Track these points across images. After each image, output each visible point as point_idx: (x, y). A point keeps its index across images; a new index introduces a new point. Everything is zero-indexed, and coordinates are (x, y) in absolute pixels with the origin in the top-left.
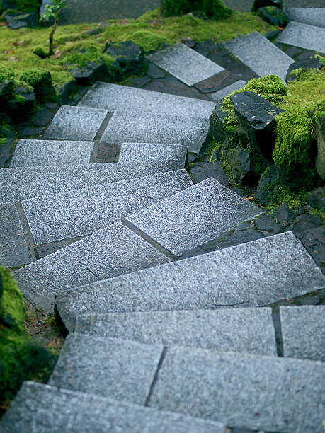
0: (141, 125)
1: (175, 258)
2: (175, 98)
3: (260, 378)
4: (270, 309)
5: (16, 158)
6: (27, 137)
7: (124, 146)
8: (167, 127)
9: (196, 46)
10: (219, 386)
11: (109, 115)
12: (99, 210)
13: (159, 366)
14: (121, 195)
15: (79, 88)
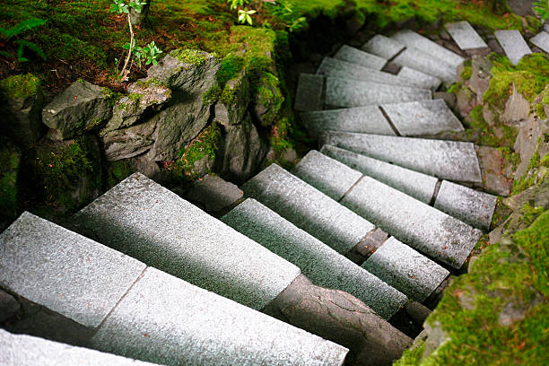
0: (421, 60)
1: (399, 135)
2: (449, 53)
3: (409, 211)
4: (436, 180)
5: (338, 54)
6: (350, 45)
7: (405, 68)
8: (435, 66)
9: (476, 27)
10: (384, 207)
11: (405, 49)
12: (370, 97)
13: (356, 183)
14: (387, 93)
15: (392, 30)
